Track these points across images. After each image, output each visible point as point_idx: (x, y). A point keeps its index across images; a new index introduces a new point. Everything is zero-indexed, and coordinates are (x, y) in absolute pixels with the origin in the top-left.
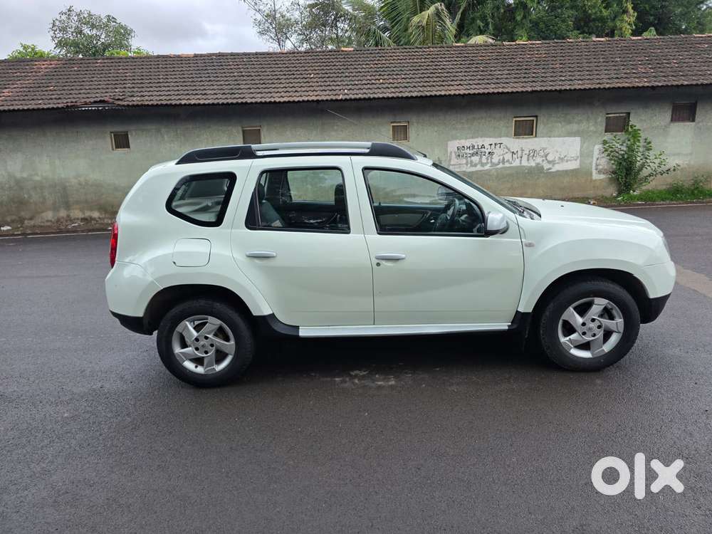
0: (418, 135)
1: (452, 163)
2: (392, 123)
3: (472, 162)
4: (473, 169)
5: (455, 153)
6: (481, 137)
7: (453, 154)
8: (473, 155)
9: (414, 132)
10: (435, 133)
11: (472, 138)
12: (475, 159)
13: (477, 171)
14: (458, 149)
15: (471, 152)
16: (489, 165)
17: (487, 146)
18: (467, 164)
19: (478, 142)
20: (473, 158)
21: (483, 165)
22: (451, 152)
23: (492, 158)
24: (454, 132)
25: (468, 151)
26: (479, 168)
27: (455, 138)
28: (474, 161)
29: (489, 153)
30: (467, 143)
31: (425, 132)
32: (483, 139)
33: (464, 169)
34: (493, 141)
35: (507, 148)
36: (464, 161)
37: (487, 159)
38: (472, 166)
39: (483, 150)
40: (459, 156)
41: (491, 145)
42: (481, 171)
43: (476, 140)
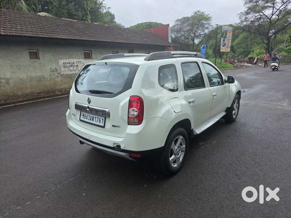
0: (44, 57)
1: (62, 70)
2: (28, 50)
3: (70, 69)
4: (71, 73)
5: (63, 65)
6: (72, 59)
7: (62, 66)
8: (70, 66)
9: (41, 55)
10: (52, 56)
11: (69, 59)
12: (72, 68)
13: (73, 74)
14: (64, 64)
15: (69, 65)
16: (77, 71)
17: (75, 63)
18: (68, 70)
19: (72, 61)
20: (70, 68)
21: (75, 71)
22: (61, 65)
23: (78, 68)
24: (61, 56)
25: (68, 65)
26: (73, 72)
27: (61, 59)
28: (71, 69)
29: (77, 66)
30: (67, 61)
31: (47, 55)
32: (73, 59)
33: (68, 73)
34: (77, 60)
35: (83, 63)
36: (67, 69)
37: (76, 68)
38: (70, 71)
39: (74, 64)
40: (64, 67)
41: (77, 62)
42: (75, 73)
43: (70, 60)
